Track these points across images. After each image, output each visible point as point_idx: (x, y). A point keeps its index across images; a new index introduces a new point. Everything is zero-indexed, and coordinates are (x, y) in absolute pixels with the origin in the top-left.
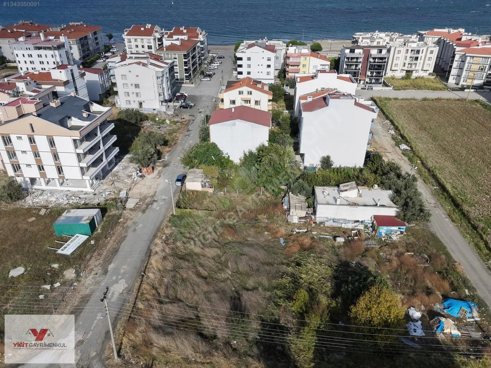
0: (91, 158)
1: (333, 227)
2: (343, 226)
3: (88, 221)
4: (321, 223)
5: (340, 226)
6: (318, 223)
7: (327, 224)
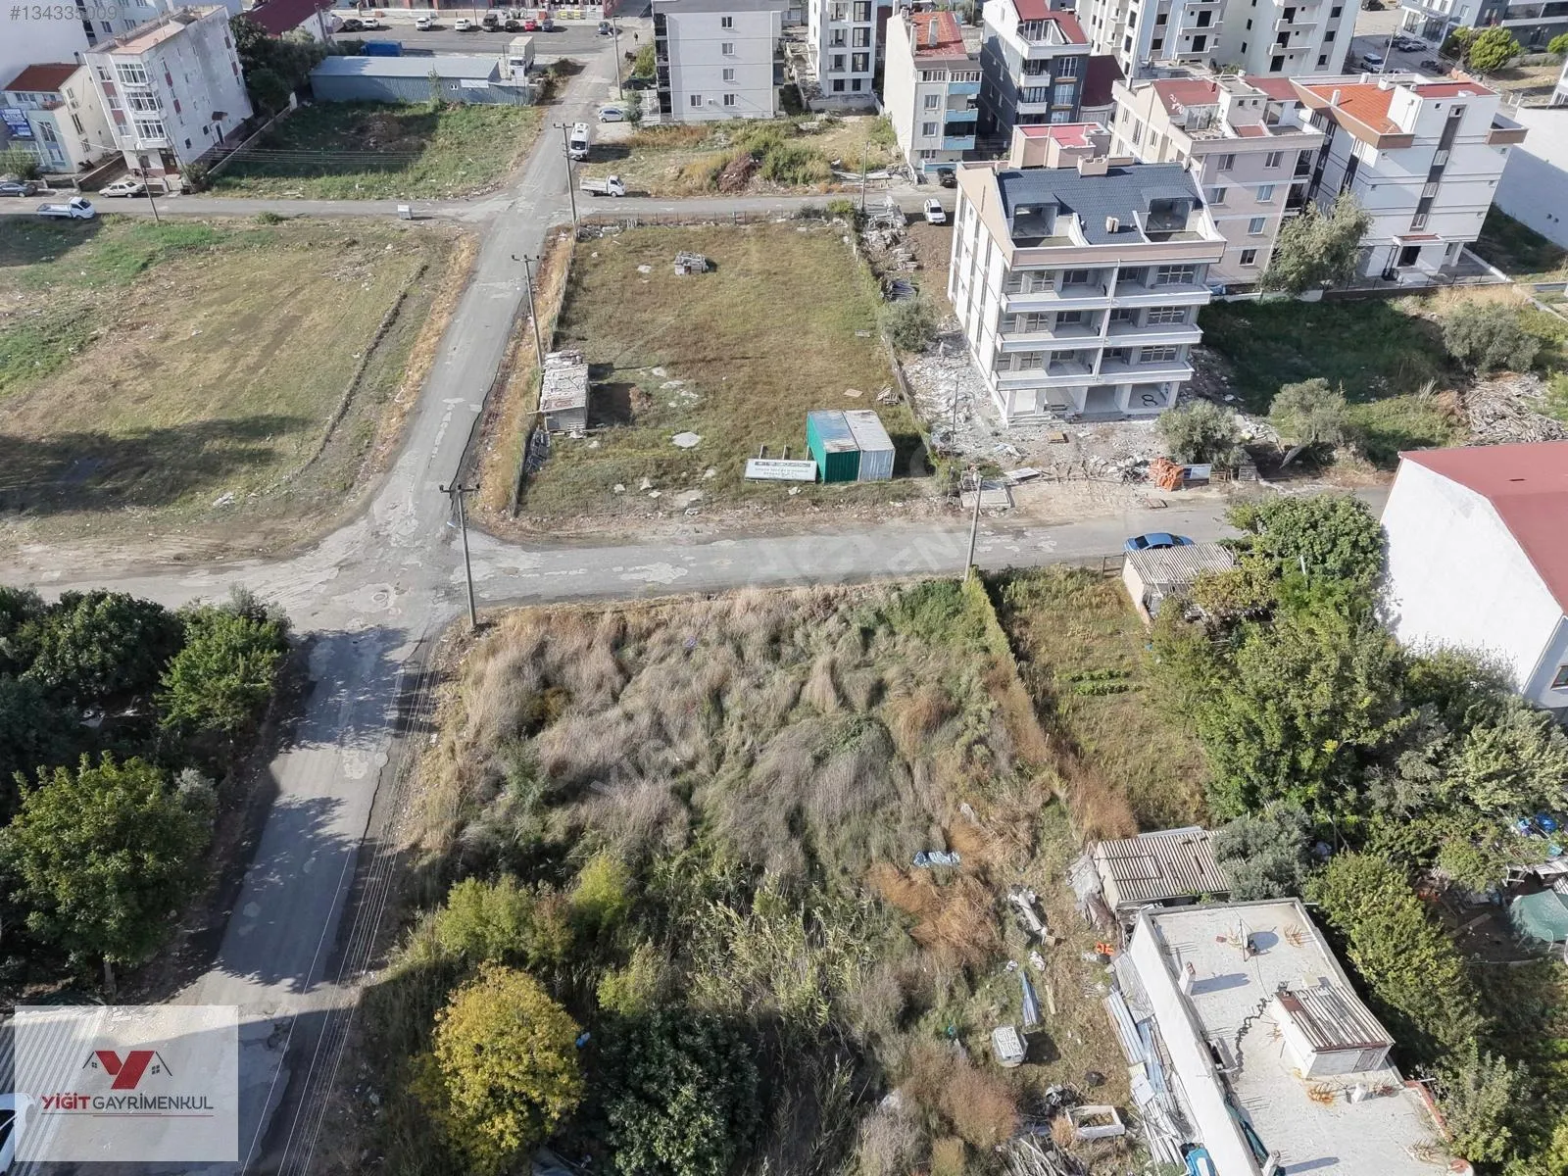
0: (1045, 340)
1: (1112, 1035)
2: (1132, 1071)
3: (837, 450)
4: (1112, 982)
5: (1133, 1057)
6: (1109, 969)
7: (1114, 1004)
